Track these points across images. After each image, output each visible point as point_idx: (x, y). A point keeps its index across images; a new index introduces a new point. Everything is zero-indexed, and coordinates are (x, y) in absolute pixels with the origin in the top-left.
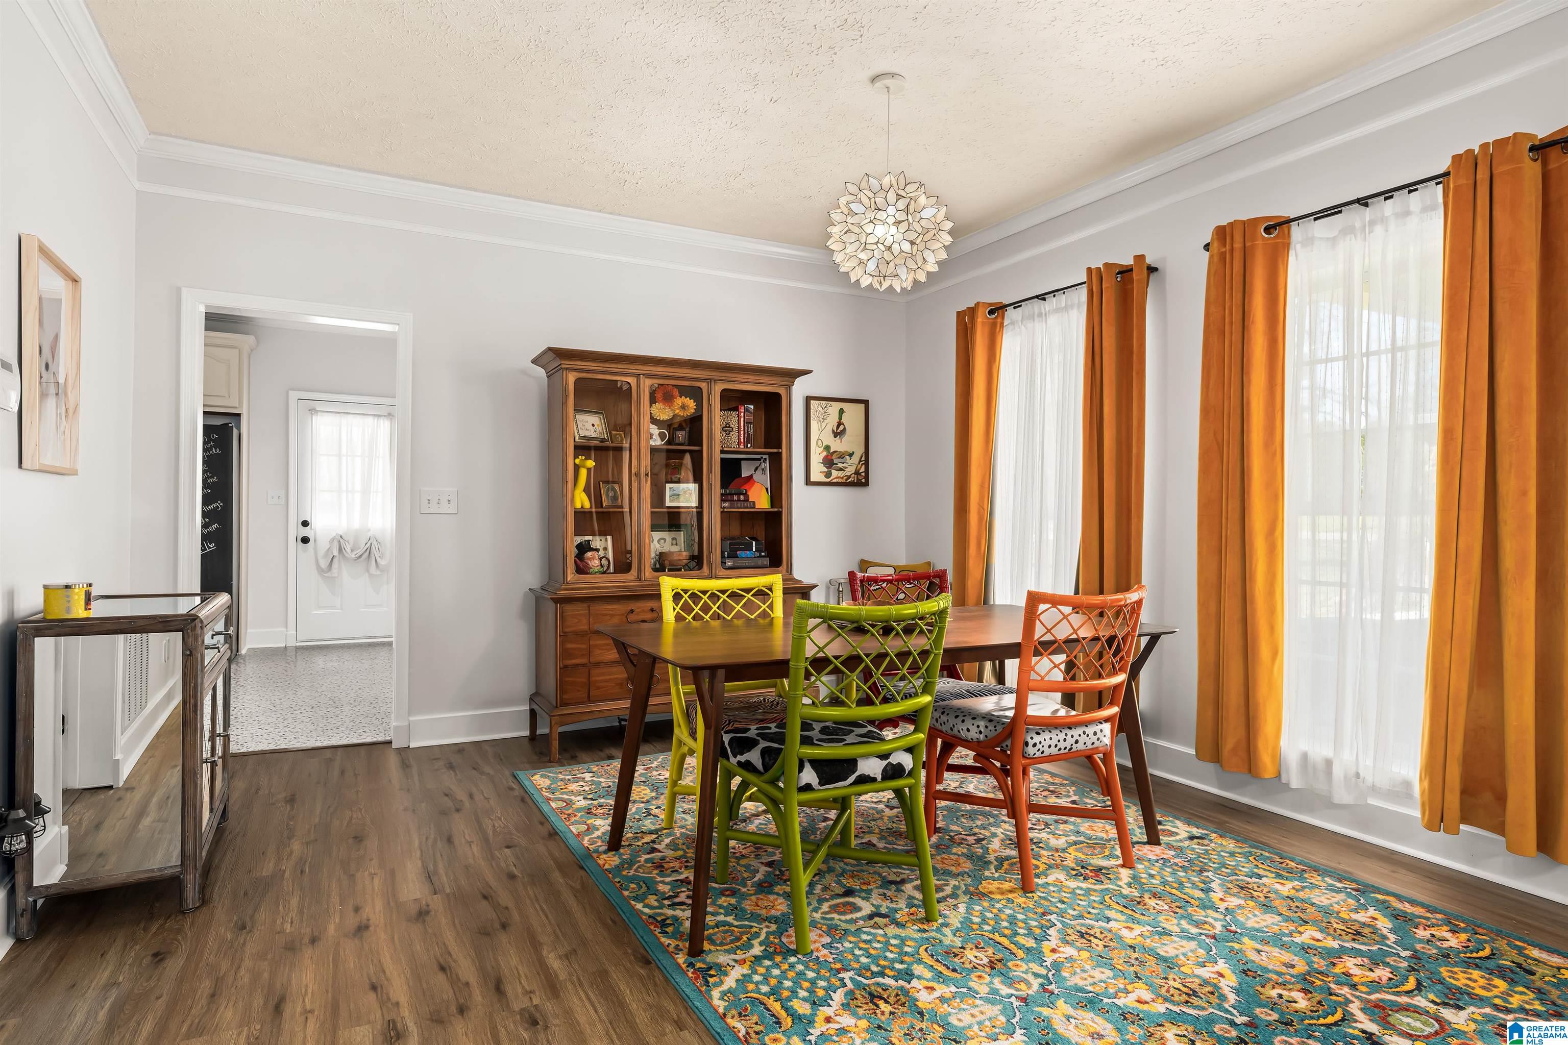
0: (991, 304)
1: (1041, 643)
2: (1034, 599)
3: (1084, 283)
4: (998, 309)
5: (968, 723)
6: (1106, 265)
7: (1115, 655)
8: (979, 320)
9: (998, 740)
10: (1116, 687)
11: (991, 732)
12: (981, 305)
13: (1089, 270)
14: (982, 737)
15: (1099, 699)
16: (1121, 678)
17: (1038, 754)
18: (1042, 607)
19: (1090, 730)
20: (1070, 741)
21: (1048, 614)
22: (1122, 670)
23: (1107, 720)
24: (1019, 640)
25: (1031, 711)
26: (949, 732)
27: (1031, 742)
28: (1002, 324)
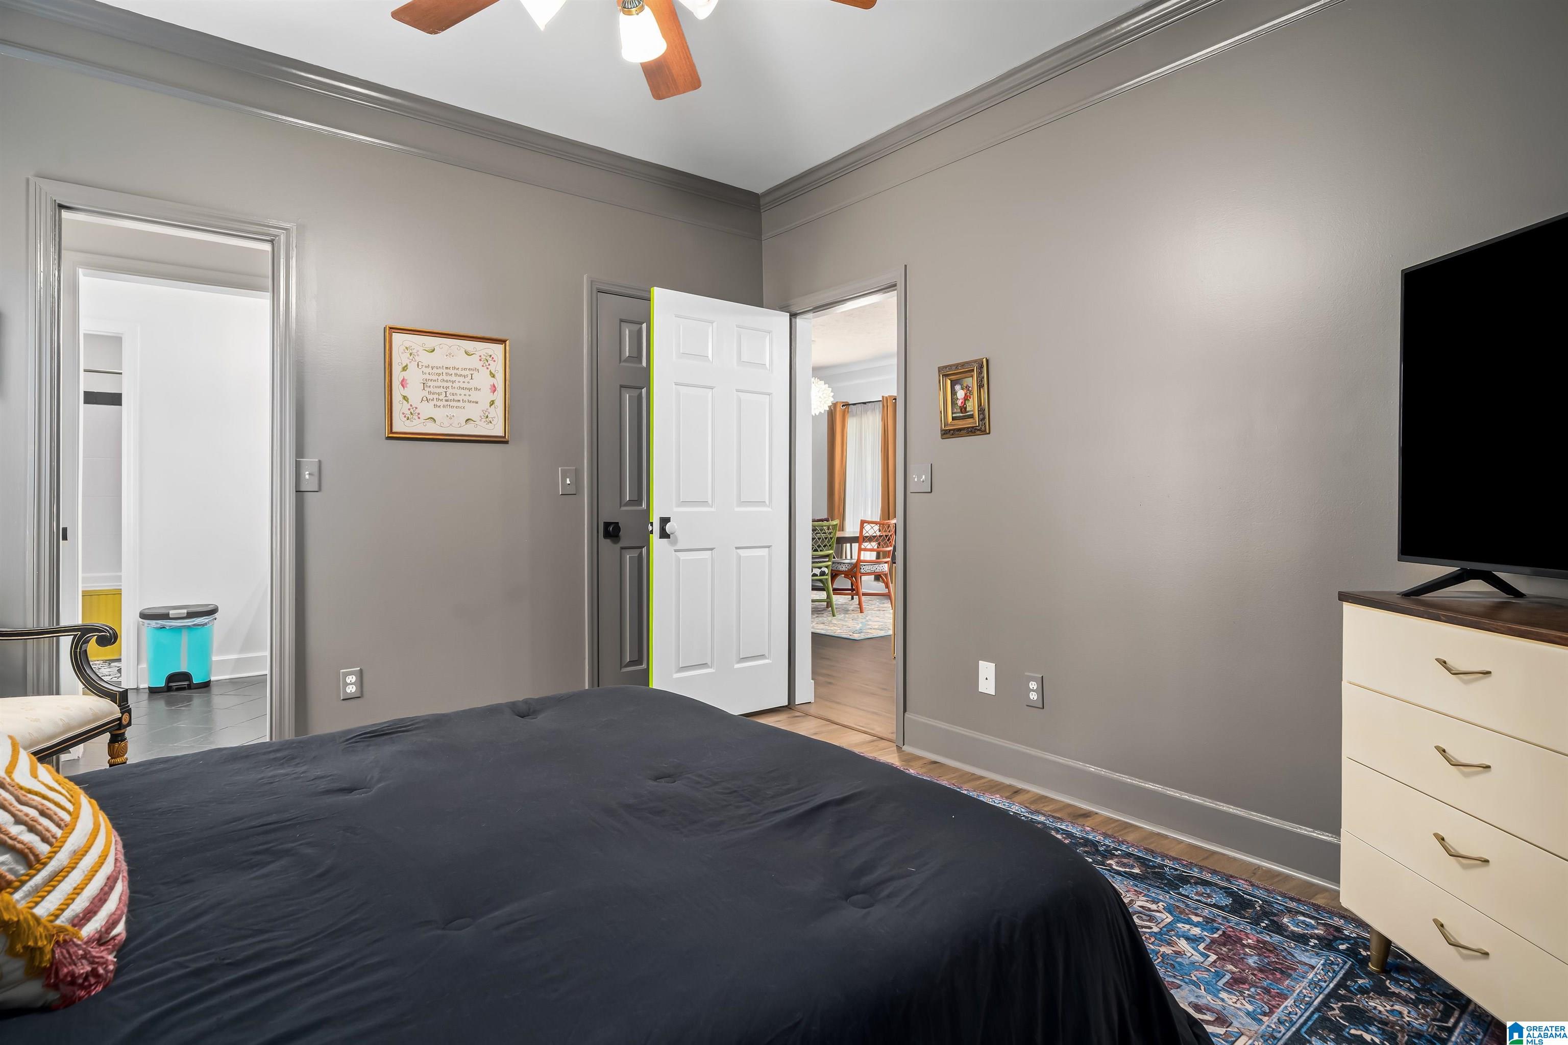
0: (843, 402)
1: (865, 537)
2: (863, 522)
3: (881, 401)
4: (847, 405)
5: (842, 565)
6: (889, 396)
7: (888, 540)
8: (838, 409)
9: (851, 570)
10: (889, 551)
11: (850, 567)
12: (838, 403)
13: (883, 397)
14: (847, 569)
15: (886, 554)
16: (891, 548)
17: (865, 572)
18: (865, 524)
19: (881, 566)
20: (874, 568)
21: (867, 527)
22: (891, 546)
23: (886, 563)
24: (858, 535)
25: (862, 558)
26: (836, 569)
27: (862, 568)
28: (848, 412)
